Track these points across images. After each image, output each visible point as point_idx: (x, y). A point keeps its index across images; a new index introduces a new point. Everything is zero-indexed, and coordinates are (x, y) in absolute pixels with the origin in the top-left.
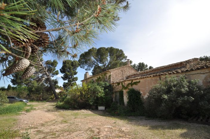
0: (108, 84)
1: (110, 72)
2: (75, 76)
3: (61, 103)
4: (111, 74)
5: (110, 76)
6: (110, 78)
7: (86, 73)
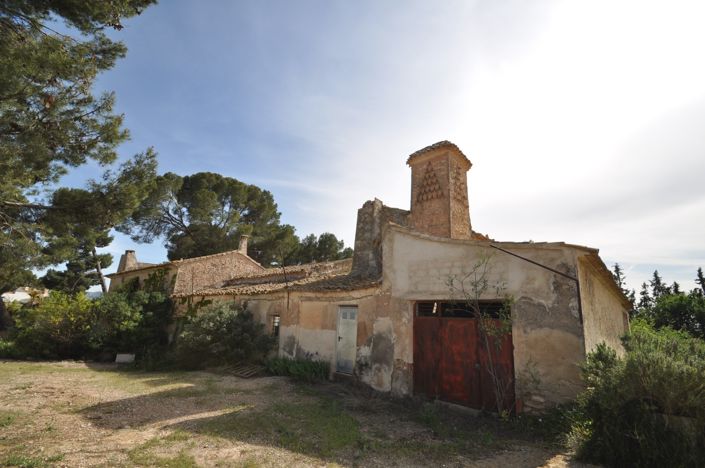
0: (160, 297)
1: (177, 268)
2: (100, 251)
3: (9, 344)
4: (179, 271)
5: (175, 276)
6: (173, 282)
7: (127, 252)
